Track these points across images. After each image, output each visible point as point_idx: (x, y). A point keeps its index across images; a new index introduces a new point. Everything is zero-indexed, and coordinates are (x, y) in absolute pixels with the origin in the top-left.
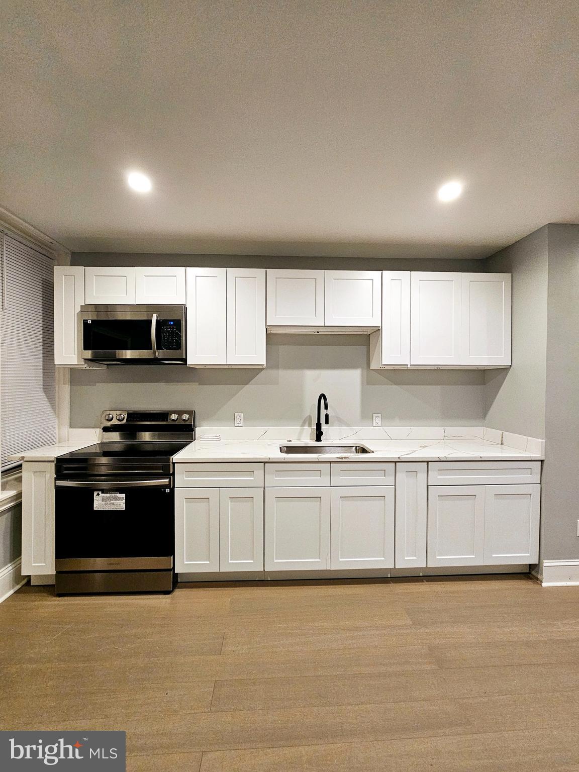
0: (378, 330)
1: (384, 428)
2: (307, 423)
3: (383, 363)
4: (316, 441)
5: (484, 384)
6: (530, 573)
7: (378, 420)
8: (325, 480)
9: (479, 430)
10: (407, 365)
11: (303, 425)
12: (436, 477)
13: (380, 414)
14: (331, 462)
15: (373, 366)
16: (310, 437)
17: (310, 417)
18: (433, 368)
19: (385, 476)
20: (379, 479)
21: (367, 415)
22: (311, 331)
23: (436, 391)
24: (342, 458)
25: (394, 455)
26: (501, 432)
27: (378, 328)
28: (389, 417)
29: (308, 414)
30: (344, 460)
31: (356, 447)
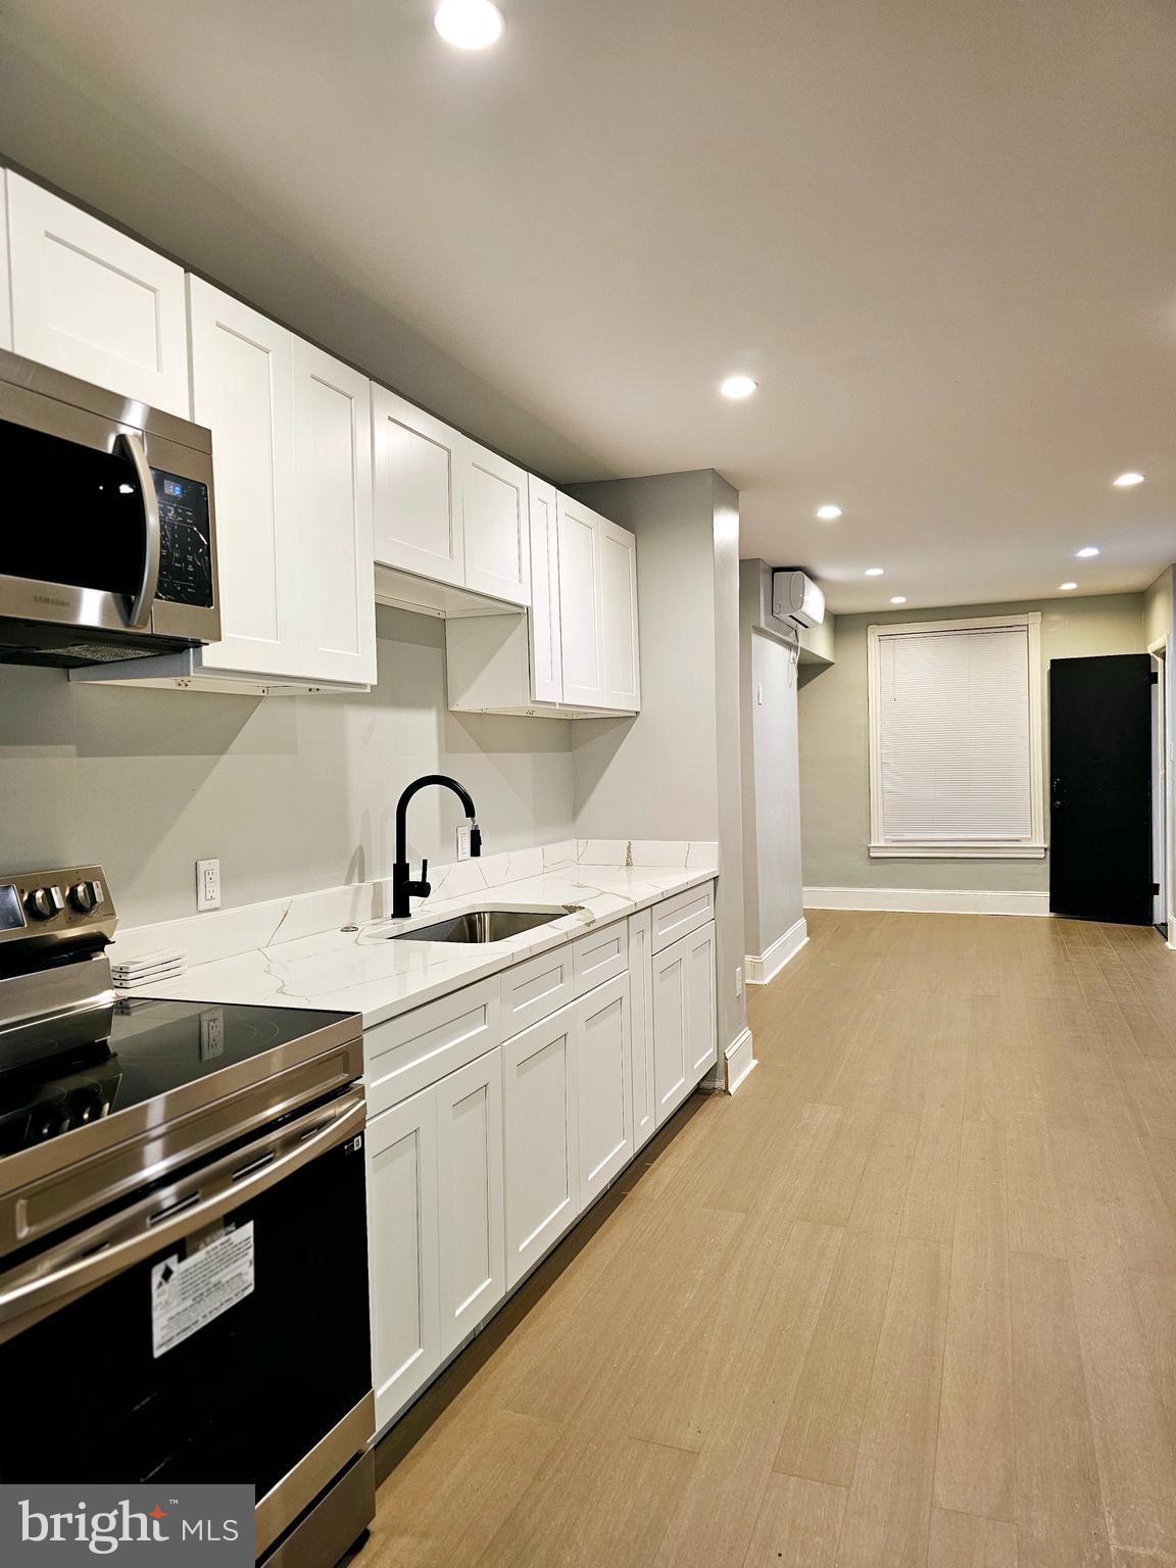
2: (356, 876)
4: (394, 916)
5: (571, 750)
7: (464, 845)
15: (456, 703)
31: (479, 913)
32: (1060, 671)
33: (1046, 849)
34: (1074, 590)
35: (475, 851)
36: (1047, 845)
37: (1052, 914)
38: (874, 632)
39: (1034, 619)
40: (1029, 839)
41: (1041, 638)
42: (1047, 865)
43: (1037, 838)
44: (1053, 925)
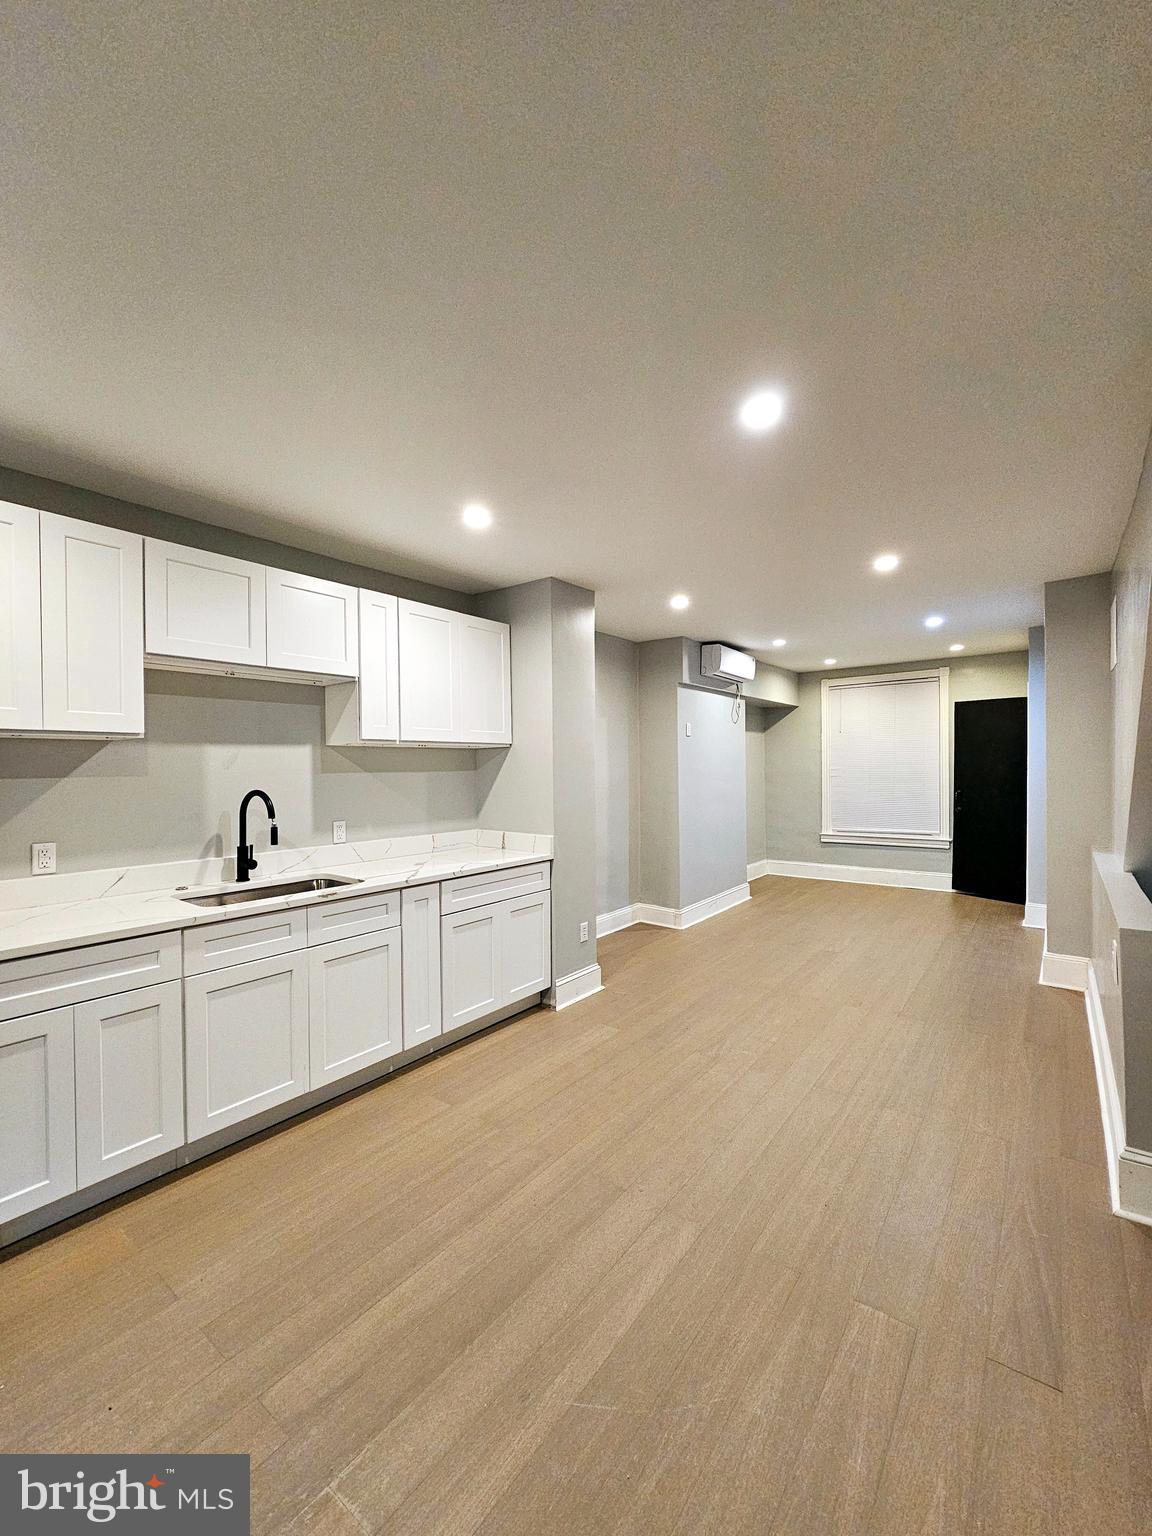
0: (351, 683)
1: (353, 844)
2: (213, 850)
3: (363, 738)
4: (237, 881)
5: (475, 769)
6: (541, 1002)
7: (340, 833)
8: (298, 939)
9: (470, 835)
10: (395, 741)
11: (205, 854)
12: (452, 901)
13: (344, 822)
14: (307, 906)
15: (334, 740)
16: (222, 876)
17: (219, 838)
18: (416, 745)
19: (387, 913)
20: (381, 919)
21: (322, 826)
22: (219, 671)
23: (419, 779)
24: (327, 896)
25: (398, 878)
26: (502, 833)
27: (352, 679)
28: (357, 824)
29: (214, 832)
30: (330, 898)
31: (317, 880)
32: (962, 709)
33: (950, 842)
34: (963, 651)
35: (274, 841)
36: (951, 839)
37: (954, 891)
38: (826, 685)
39: (944, 673)
40: (938, 835)
41: (950, 687)
42: (951, 854)
43: (944, 834)
44: (955, 901)
